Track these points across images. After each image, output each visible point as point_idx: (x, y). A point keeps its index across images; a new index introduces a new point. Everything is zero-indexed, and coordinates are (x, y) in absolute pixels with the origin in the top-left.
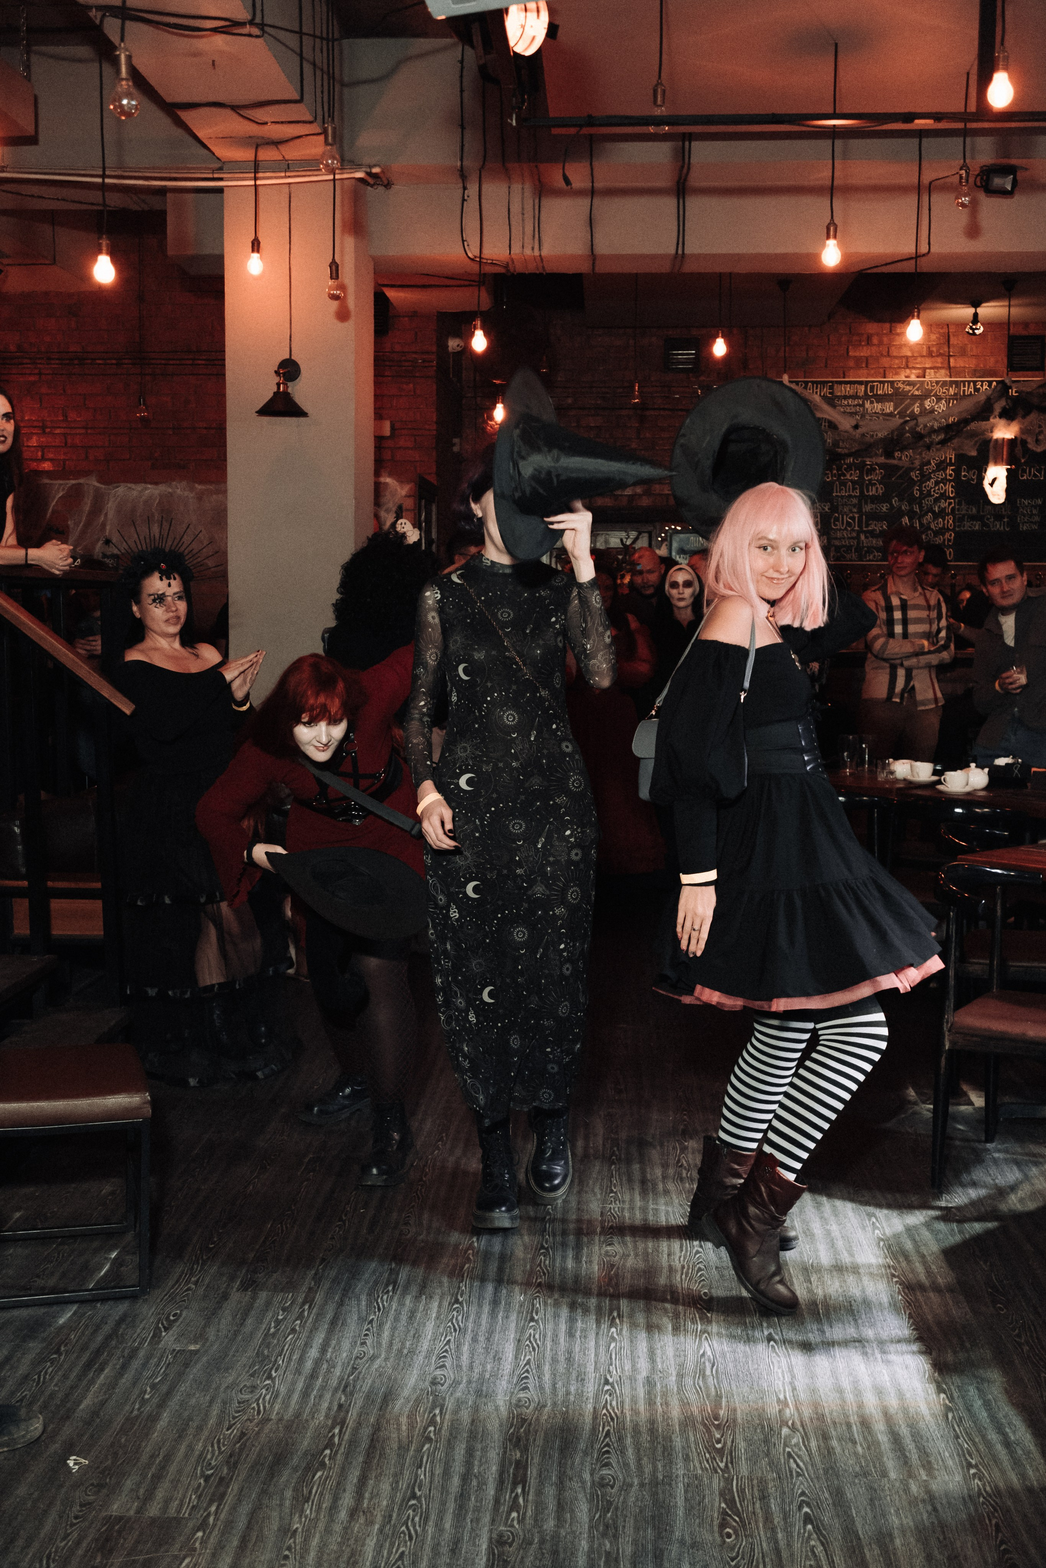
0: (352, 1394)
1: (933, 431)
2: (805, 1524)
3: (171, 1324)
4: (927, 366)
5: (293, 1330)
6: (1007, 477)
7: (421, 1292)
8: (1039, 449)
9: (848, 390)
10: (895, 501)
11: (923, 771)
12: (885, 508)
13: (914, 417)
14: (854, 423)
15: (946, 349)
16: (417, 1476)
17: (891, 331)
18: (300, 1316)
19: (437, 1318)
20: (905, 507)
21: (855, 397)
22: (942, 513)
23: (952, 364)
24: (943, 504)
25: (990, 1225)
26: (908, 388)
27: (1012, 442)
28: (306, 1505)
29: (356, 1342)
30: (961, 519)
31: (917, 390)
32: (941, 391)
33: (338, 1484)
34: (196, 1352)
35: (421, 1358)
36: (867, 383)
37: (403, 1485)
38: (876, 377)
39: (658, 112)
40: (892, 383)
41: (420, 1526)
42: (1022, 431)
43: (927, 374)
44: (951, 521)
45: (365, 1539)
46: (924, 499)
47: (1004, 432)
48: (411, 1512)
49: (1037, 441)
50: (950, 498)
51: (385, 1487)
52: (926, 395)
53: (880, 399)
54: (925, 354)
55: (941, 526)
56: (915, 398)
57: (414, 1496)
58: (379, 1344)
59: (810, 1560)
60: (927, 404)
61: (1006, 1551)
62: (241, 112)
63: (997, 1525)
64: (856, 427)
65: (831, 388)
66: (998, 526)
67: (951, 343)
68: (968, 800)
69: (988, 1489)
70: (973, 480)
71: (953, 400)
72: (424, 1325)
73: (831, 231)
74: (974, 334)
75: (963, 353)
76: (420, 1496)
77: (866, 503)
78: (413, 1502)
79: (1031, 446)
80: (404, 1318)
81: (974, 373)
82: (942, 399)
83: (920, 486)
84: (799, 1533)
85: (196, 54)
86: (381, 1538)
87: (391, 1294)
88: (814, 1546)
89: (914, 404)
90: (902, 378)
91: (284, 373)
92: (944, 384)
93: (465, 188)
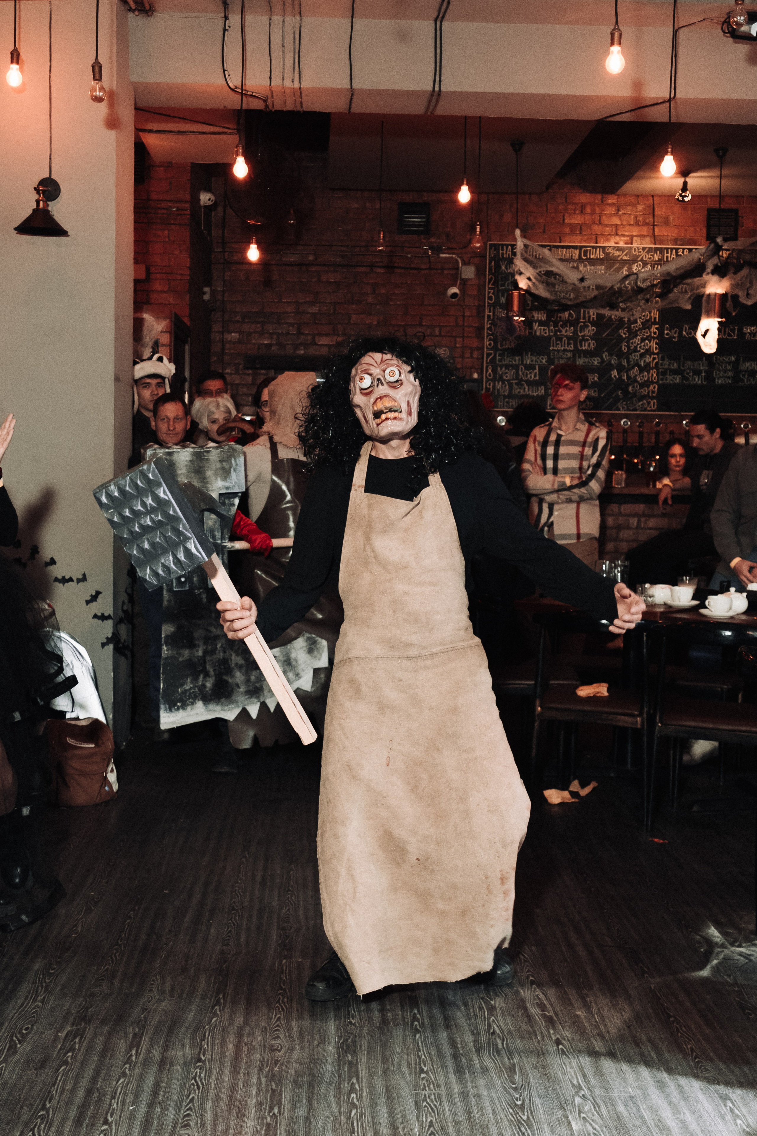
1: (653, 285)
4: (634, 234)
6: (719, 328)
8: (750, 302)
9: (565, 252)
10: (605, 356)
11: (683, 595)
12: (596, 361)
14: (580, 276)
15: (651, 219)
17: (602, 202)
20: (614, 361)
22: (647, 368)
23: (656, 234)
24: (648, 359)
26: (617, 253)
27: (723, 296)
30: (664, 373)
31: (626, 255)
32: (646, 257)
36: (579, 248)
38: (589, 243)
40: (603, 248)
42: (733, 286)
43: (634, 241)
44: (655, 375)
46: (631, 354)
47: (716, 287)
49: (749, 294)
50: (654, 354)
52: (634, 260)
53: (593, 262)
54: (632, 223)
55: (646, 379)
56: (624, 262)
60: (635, 268)
64: (582, 280)
66: (697, 380)
67: (656, 213)
70: (675, 338)
71: (658, 265)
73: (615, 38)
74: (683, 201)
77: (580, 357)
79: (742, 299)
81: (678, 241)
82: (648, 264)
83: (628, 342)
89: (623, 268)
90: (612, 244)
91: (44, 191)
92: (650, 250)
93: (226, 18)
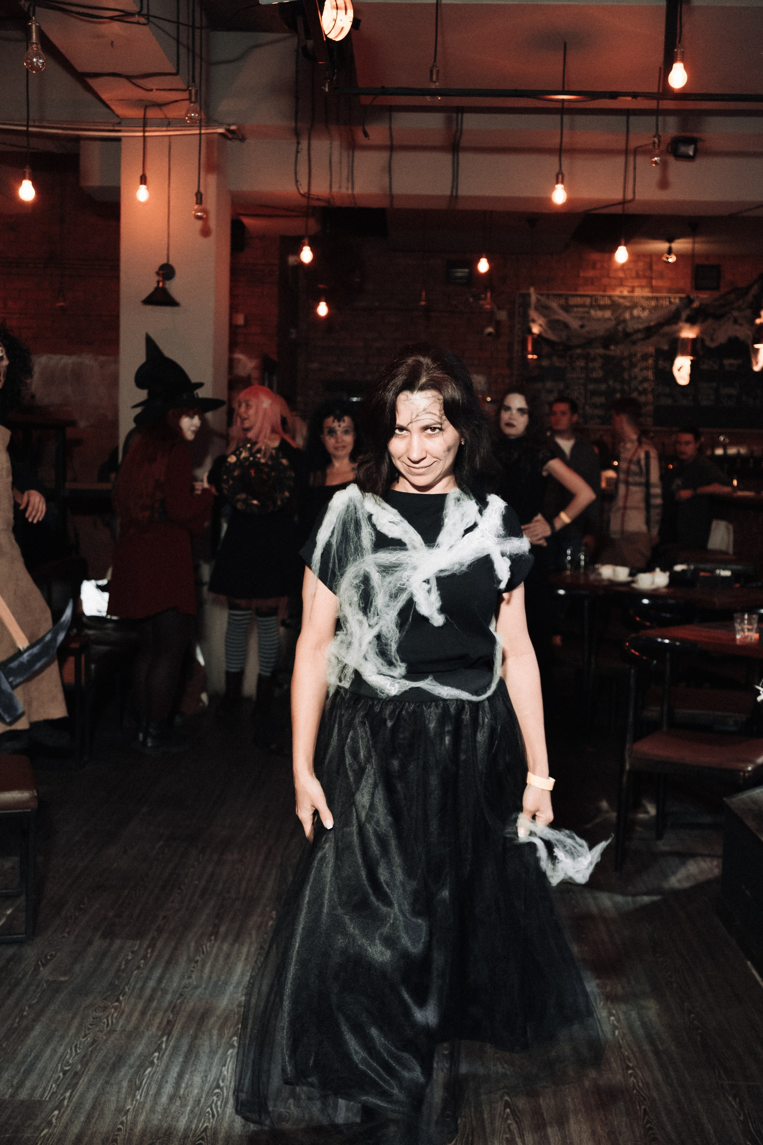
0: (178, 1014)
1: (638, 331)
2: (505, 1109)
3: (48, 961)
4: (636, 285)
5: (138, 967)
6: (691, 366)
7: (235, 941)
8: (713, 345)
9: (579, 301)
10: (611, 383)
11: (622, 573)
12: (603, 387)
13: (625, 321)
14: (580, 323)
15: (650, 273)
16: (221, 1072)
18: (144, 957)
19: (246, 959)
20: (618, 386)
21: (583, 306)
22: (644, 392)
23: (653, 286)
24: (646, 385)
25: (655, 898)
26: (621, 301)
27: (694, 340)
28: (138, 1092)
29: (184, 976)
30: (658, 397)
31: (628, 302)
32: (645, 303)
33: (163, 1077)
34: (66, 982)
35: (231, 988)
36: (591, 296)
37: (211, 1078)
38: (599, 292)
39: (433, 86)
40: (610, 297)
41: (221, 1108)
42: (702, 332)
43: (636, 291)
44: (651, 398)
45: (179, 1117)
46: (632, 381)
47: (689, 333)
48: (215, 1098)
49: (712, 340)
50: (650, 380)
51: (197, 1079)
52: (634, 306)
53: (603, 308)
56: (627, 308)
57: (218, 1086)
58: (201, 977)
59: (506, 1134)
60: (636, 312)
61: (650, 1128)
62: (134, 81)
63: (645, 1110)
64: (582, 326)
65: (566, 299)
66: (685, 402)
67: (653, 268)
68: (653, 594)
69: (640, 1084)
70: (666, 367)
71: (654, 310)
72: (236, 964)
73: (559, 178)
74: (668, 262)
75: (661, 276)
76: (223, 1086)
77: (590, 383)
78: (217, 1091)
79: (708, 343)
80: (221, 959)
81: (669, 290)
82: (646, 309)
83: (629, 372)
84: (500, 1114)
85: (99, 36)
86: (191, 1116)
87: (213, 942)
88: (510, 1124)
89: (626, 312)
90: (617, 293)
91: (163, 274)
92: (648, 298)
93: (298, 143)
